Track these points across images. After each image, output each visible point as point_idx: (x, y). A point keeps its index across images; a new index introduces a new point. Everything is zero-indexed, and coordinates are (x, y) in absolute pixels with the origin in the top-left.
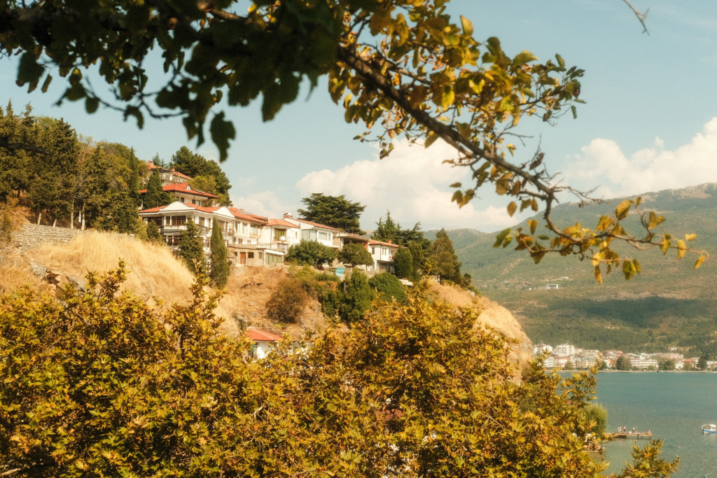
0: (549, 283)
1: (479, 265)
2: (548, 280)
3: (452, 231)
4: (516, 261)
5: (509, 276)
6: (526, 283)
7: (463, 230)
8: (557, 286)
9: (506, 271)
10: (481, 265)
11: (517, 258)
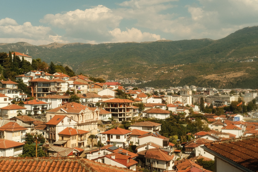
0: (249, 59)
1: (216, 52)
2: (248, 58)
3: (201, 39)
4: (232, 51)
5: (230, 56)
6: (238, 59)
7: (205, 39)
8: (252, 60)
9: (228, 54)
10: (217, 52)
11: (232, 49)
